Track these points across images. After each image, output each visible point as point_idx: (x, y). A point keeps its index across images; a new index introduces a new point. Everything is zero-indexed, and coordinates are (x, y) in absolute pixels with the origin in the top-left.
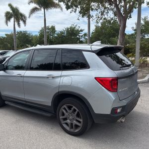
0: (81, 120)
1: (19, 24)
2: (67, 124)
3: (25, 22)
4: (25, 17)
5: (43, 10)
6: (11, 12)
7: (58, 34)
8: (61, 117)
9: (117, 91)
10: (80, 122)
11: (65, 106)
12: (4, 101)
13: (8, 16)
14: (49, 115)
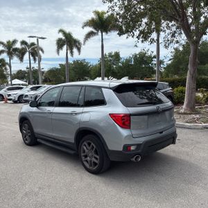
0: (98, 157)
1: (72, 52)
2: (87, 161)
3: (79, 50)
4: (80, 44)
5: (100, 33)
6: (64, 38)
7: (123, 63)
8: (82, 154)
9: (130, 128)
10: (97, 159)
11: (85, 143)
12: (36, 138)
13: (60, 44)
14: (72, 152)
